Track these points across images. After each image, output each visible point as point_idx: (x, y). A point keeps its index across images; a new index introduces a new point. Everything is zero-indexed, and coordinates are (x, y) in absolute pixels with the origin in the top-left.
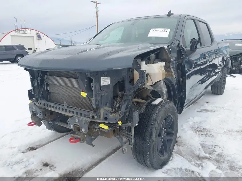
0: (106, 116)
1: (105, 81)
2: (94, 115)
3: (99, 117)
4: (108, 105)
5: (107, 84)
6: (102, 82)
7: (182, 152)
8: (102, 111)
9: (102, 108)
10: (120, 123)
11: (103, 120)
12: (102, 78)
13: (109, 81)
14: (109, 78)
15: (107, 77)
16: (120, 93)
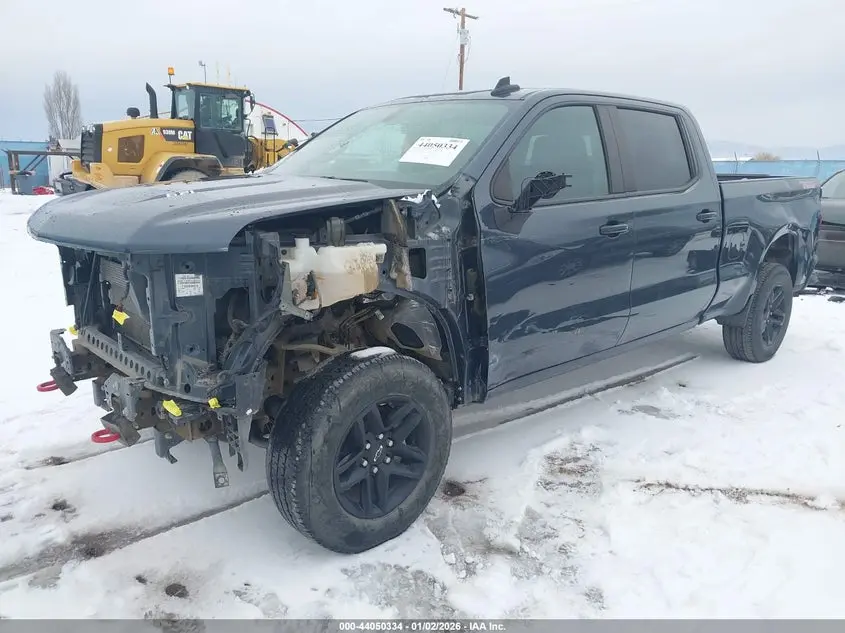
0: (187, 381)
1: (189, 286)
2: (164, 376)
3: (173, 382)
4: (197, 352)
5: (193, 294)
6: (178, 286)
7: (450, 523)
8: (179, 367)
9: (179, 357)
10: (213, 402)
11: (181, 392)
12: (178, 277)
13: (201, 285)
14: (201, 277)
15: (193, 275)
16: (233, 323)
